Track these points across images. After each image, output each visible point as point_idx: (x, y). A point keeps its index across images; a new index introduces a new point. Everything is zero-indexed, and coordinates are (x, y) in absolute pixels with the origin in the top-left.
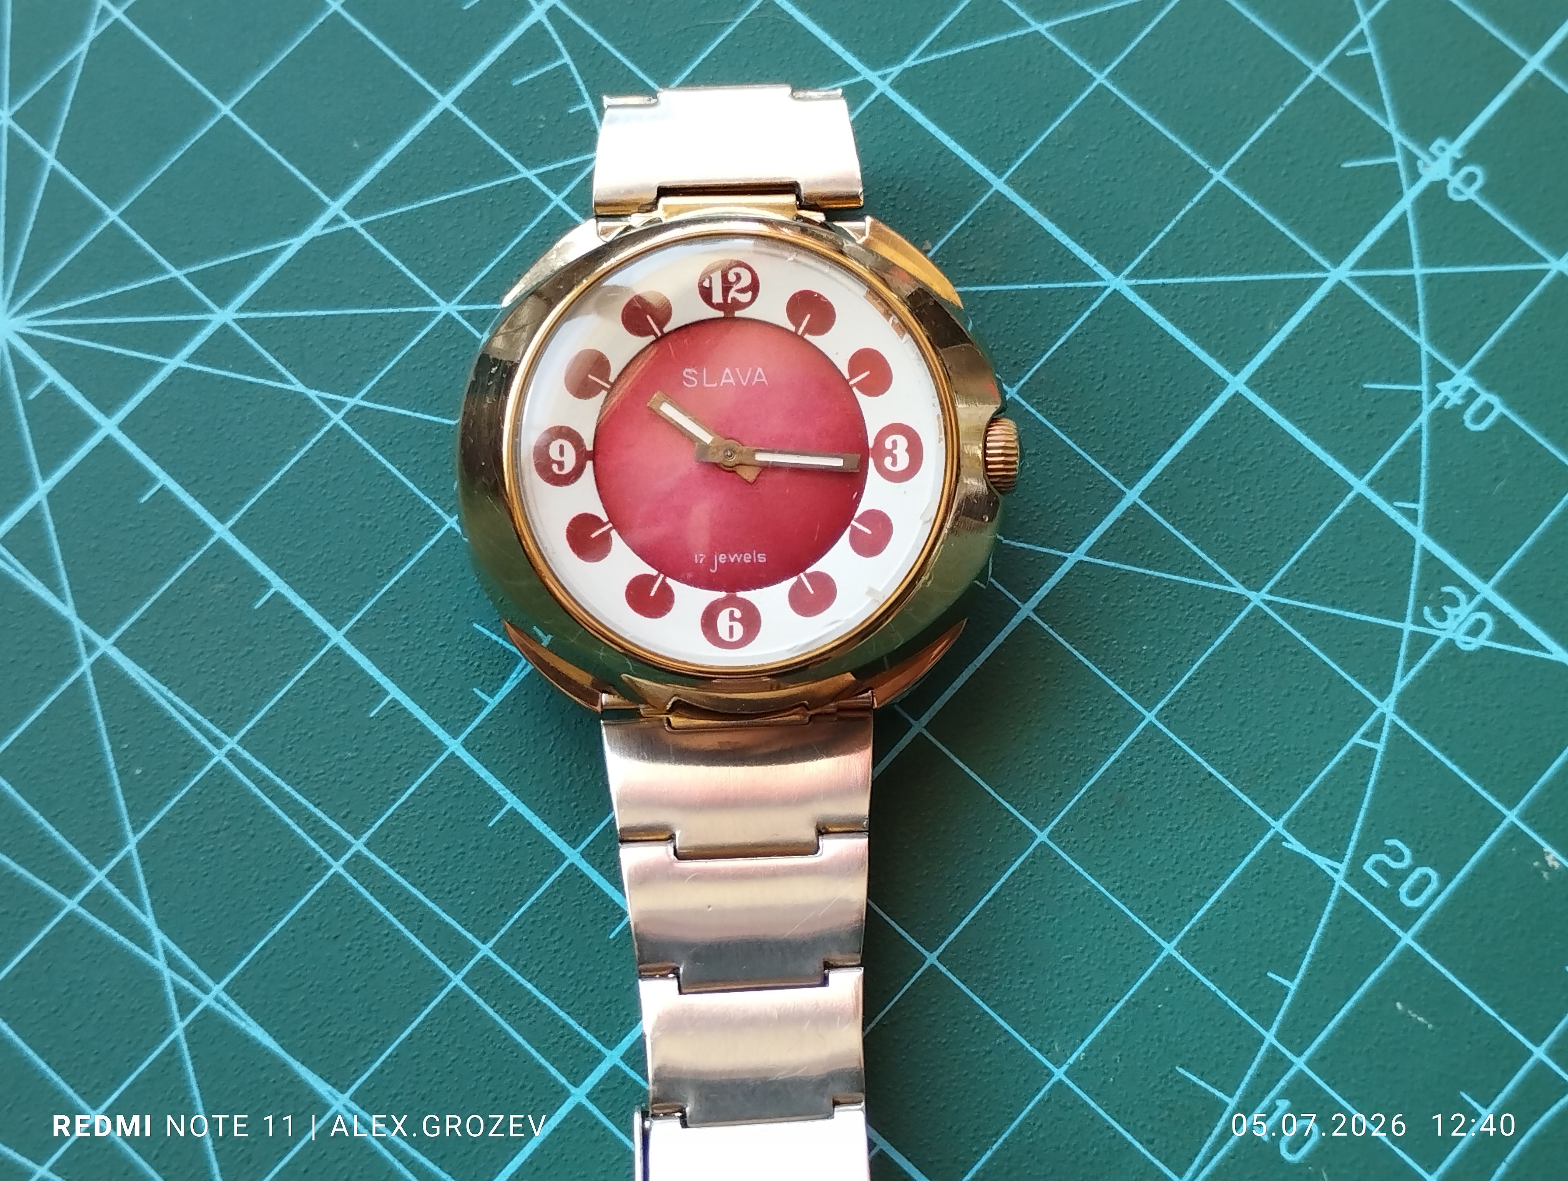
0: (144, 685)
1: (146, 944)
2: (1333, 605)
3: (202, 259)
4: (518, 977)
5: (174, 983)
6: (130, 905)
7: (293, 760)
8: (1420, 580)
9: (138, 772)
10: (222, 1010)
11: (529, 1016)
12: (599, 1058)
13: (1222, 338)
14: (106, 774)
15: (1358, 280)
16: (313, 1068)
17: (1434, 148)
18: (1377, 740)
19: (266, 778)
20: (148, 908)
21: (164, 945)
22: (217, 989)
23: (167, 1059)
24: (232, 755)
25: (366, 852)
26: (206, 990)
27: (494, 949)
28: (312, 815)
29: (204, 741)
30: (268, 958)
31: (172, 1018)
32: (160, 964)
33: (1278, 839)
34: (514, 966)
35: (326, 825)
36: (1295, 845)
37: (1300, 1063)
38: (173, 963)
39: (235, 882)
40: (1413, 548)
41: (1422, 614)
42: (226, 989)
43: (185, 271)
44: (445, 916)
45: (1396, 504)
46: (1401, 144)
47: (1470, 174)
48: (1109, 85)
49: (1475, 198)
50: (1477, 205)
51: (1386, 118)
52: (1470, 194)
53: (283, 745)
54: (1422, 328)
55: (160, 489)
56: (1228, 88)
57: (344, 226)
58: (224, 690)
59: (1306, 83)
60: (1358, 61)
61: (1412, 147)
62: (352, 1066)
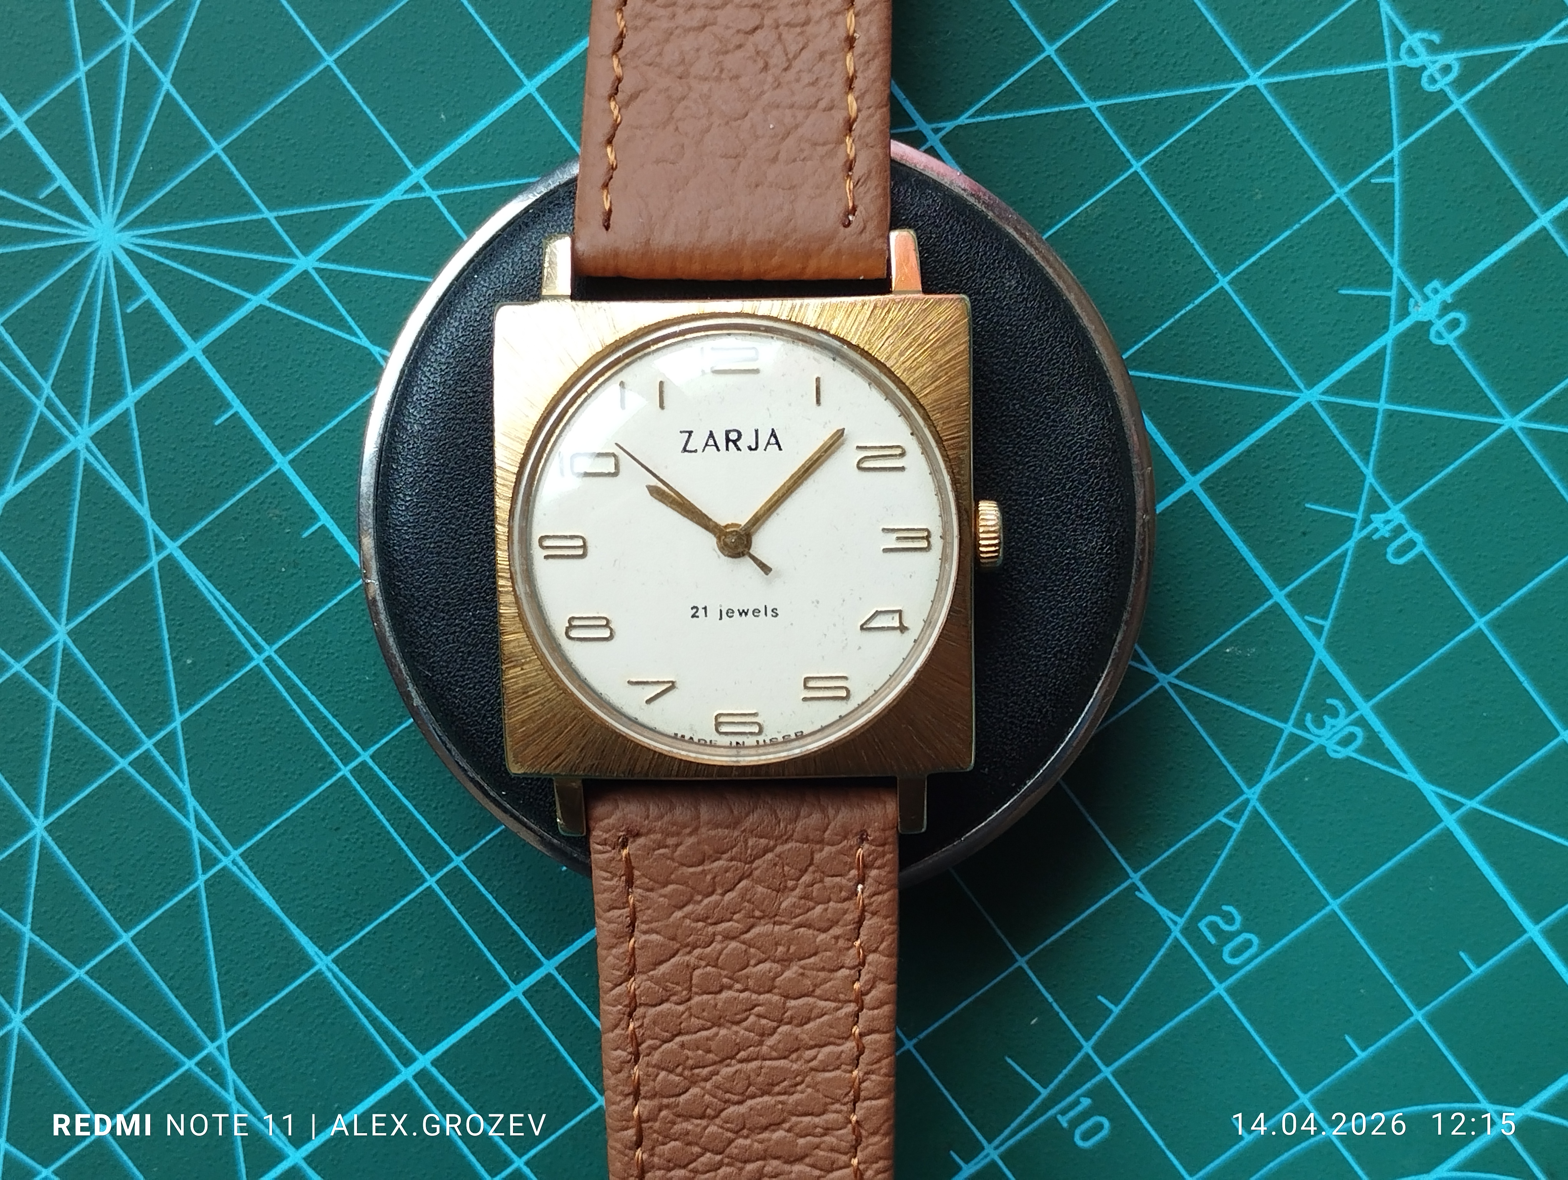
0: (203, 589)
1: (181, 806)
2: (1229, 697)
3: (293, 204)
4: (482, 889)
5: (200, 843)
6: (171, 773)
7: (319, 674)
8: (1310, 690)
9: (189, 661)
10: (237, 872)
11: (487, 920)
12: (538, 964)
13: (1190, 438)
14: (162, 658)
15: (1325, 405)
16: (305, 931)
17: (1428, 290)
18: (1237, 821)
19: (295, 685)
20: (186, 778)
21: (195, 811)
22: (235, 854)
23: (188, 902)
24: (269, 661)
25: (371, 763)
26: (226, 853)
27: (465, 862)
28: (329, 723)
29: (247, 645)
30: (279, 836)
31: (196, 871)
32: (191, 825)
33: (1134, 888)
34: (479, 879)
35: (340, 734)
36: (1147, 897)
37: (1107, 1072)
38: (201, 826)
39: (258, 769)
40: (1312, 659)
41: (1304, 720)
42: (242, 855)
43: (275, 214)
44: (428, 827)
45: (1307, 618)
46: (1399, 279)
47: (1455, 319)
48: (1143, 175)
49: (1453, 344)
50: (1453, 351)
51: (1392, 253)
52: (1450, 339)
53: (313, 660)
54: (1372, 459)
55: (233, 415)
56: (1252, 196)
57: (423, 195)
58: (268, 604)
59: (1327, 203)
60: (1381, 190)
61: (1408, 284)
62: (337, 936)
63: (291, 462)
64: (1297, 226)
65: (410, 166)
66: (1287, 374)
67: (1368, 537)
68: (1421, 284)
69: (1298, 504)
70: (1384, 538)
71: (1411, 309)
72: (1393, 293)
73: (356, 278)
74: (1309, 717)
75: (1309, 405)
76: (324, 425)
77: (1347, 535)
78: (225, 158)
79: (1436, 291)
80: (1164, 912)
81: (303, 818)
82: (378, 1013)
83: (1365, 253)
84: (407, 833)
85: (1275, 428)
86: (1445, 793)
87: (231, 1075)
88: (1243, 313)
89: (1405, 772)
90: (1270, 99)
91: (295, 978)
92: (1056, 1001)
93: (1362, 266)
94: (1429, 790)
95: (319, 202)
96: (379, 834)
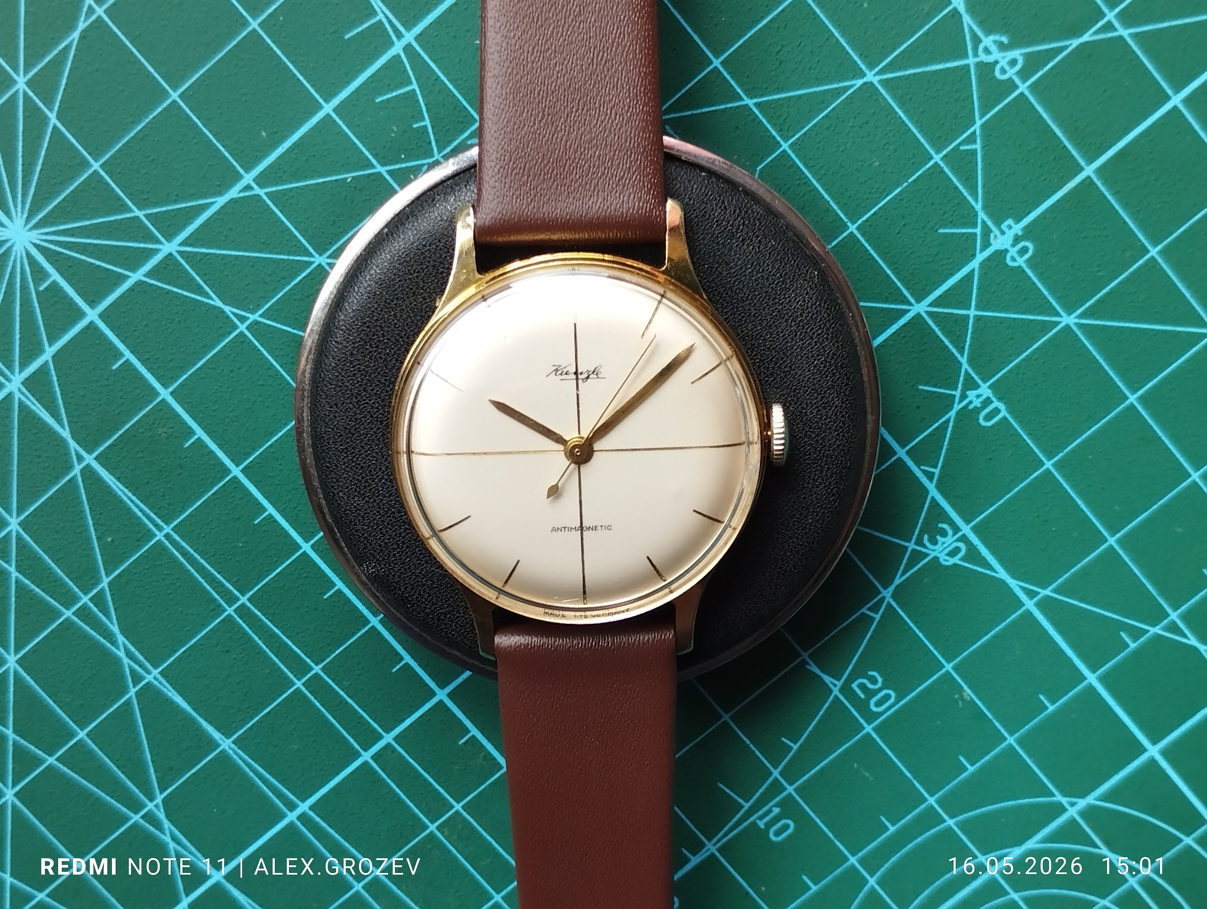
0: (113, 486)
1: (114, 642)
3: (156, 205)
4: (336, 687)
5: (129, 665)
6: (104, 618)
7: (205, 544)
8: (926, 518)
9: (109, 540)
10: (158, 685)
12: (380, 737)
14: (89, 538)
15: (930, 314)
16: (210, 722)
17: (1004, 226)
18: (877, 612)
19: (188, 552)
20: (115, 621)
21: (124, 644)
22: (156, 672)
23: (125, 708)
24: (167, 536)
25: (248, 604)
26: (148, 672)
27: (323, 669)
28: (216, 578)
29: (151, 526)
30: (186, 658)
31: (128, 686)
32: (121, 654)
33: (804, 662)
34: (333, 681)
35: (224, 585)
36: (814, 668)
37: (790, 789)
38: (128, 654)
41: (923, 540)
42: (161, 673)
43: (144, 212)
44: (294, 647)
45: (922, 467)
46: (982, 220)
47: (1024, 247)
48: (790, 152)
49: (1024, 265)
50: (1024, 271)
51: (976, 200)
52: (1021, 262)
53: (199, 534)
54: (966, 352)
55: (125, 362)
56: (872, 164)
57: (253, 193)
58: (163, 496)
59: (927, 166)
60: (967, 154)
61: (989, 223)
62: (234, 725)
63: (172, 393)
64: (905, 184)
65: (242, 171)
66: (902, 293)
67: (965, 407)
68: (998, 224)
69: (913, 386)
70: (976, 407)
71: (992, 241)
72: (978, 230)
73: (208, 257)
74: (926, 537)
75: (918, 315)
76: (194, 365)
77: (950, 407)
78: (102, 173)
79: (1010, 227)
80: (827, 679)
81: (202, 645)
82: (268, 776)
83: (956, 202)
84: (278, 652)
85: (894, 333)
86: (1027, 586)
87: (166, 824)
88: (867, 250)
89: (997, 572)
90: (883, 92)
91: (206, 756)
92: (752, 742)
93: (954, 212)
94: (1014, 584)
95: (175, 202)
96: (258, 654)
